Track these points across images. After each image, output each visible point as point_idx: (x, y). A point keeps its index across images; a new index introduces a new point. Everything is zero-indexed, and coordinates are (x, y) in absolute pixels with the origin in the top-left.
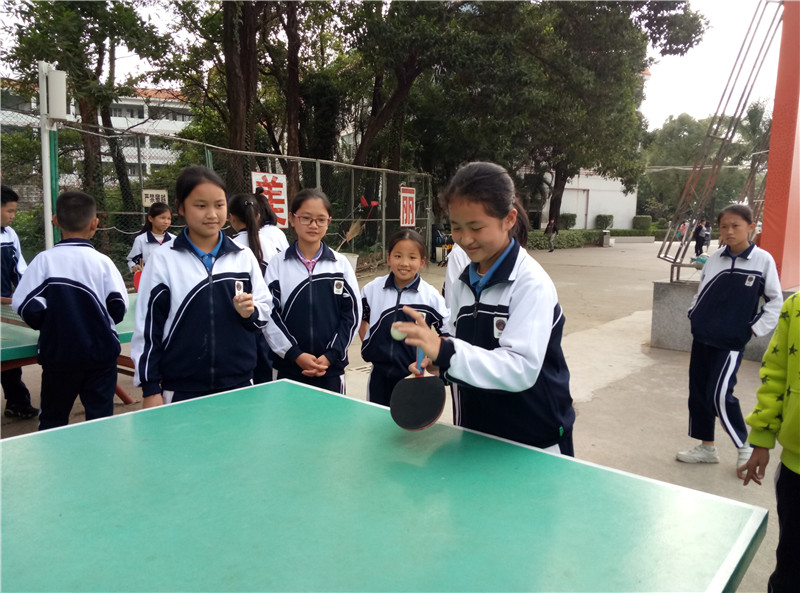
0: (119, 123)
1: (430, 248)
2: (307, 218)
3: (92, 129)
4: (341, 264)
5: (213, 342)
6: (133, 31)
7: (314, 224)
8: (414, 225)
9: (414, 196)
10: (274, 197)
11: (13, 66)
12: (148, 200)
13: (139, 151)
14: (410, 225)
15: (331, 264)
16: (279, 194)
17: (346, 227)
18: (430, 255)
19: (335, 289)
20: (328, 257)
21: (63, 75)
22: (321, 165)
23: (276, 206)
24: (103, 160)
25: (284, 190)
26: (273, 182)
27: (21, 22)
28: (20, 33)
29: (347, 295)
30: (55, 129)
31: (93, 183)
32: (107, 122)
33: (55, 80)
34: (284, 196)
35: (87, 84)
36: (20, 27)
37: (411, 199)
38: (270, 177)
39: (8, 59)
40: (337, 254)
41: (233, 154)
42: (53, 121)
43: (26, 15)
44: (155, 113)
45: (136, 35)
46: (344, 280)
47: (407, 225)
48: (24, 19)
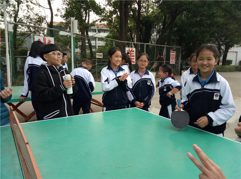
0: (90, 34)
1: (179, 71)
2: (141, 61)
3: (84, 36)
4: (151, 76)
5: (117, 95)
6: (95, 7)
7: (143, 63)
8: (174, 63)
9: (175, 54)
10: (132, 55)
11: (64, 19)
12: (98, 56)
13: (96, 42)
14: (173, 63)
15: (147, 75)
16: (133, 54)
17: (153, 64)
18: (179, 73)
19: (148, 83)
20: (147, 73)
21: (77, 21)
22: (146, 45)
23: (132, 57)
24: (86, 45)
25: (135, 53)
26: (132, 50)
27: (67, 7)
28: (66, 10)
29: (151, 85)
30: (74, 36)
31: (84, 51)
32: (87, 34)
33: (75, 23)
34: (134, 55)
35: (83, 23)
36: (66, 8)
37: (174, 55)
38: (131, 49)
39: (63, 17)
40: (150, 73)
41: (121, 42)
42: (74, 34)
43: (68, 5)
44: (100, 31)
45: (96, 8)
46: (151, 81)
47: (172, 63)
48: (67, 6)
